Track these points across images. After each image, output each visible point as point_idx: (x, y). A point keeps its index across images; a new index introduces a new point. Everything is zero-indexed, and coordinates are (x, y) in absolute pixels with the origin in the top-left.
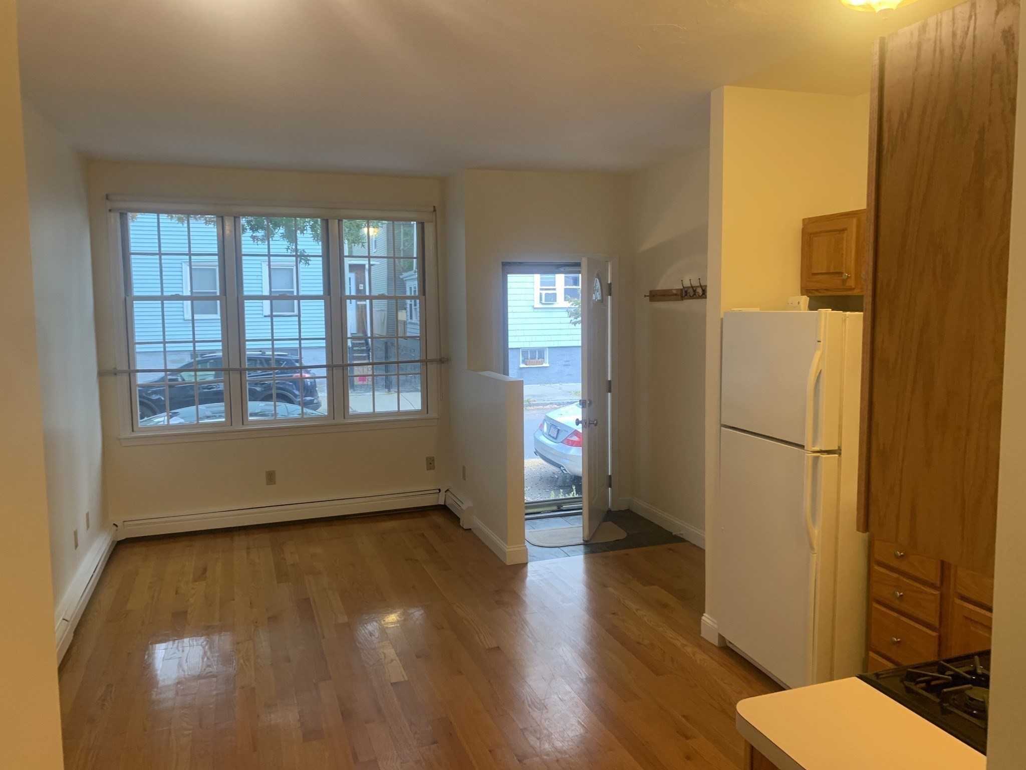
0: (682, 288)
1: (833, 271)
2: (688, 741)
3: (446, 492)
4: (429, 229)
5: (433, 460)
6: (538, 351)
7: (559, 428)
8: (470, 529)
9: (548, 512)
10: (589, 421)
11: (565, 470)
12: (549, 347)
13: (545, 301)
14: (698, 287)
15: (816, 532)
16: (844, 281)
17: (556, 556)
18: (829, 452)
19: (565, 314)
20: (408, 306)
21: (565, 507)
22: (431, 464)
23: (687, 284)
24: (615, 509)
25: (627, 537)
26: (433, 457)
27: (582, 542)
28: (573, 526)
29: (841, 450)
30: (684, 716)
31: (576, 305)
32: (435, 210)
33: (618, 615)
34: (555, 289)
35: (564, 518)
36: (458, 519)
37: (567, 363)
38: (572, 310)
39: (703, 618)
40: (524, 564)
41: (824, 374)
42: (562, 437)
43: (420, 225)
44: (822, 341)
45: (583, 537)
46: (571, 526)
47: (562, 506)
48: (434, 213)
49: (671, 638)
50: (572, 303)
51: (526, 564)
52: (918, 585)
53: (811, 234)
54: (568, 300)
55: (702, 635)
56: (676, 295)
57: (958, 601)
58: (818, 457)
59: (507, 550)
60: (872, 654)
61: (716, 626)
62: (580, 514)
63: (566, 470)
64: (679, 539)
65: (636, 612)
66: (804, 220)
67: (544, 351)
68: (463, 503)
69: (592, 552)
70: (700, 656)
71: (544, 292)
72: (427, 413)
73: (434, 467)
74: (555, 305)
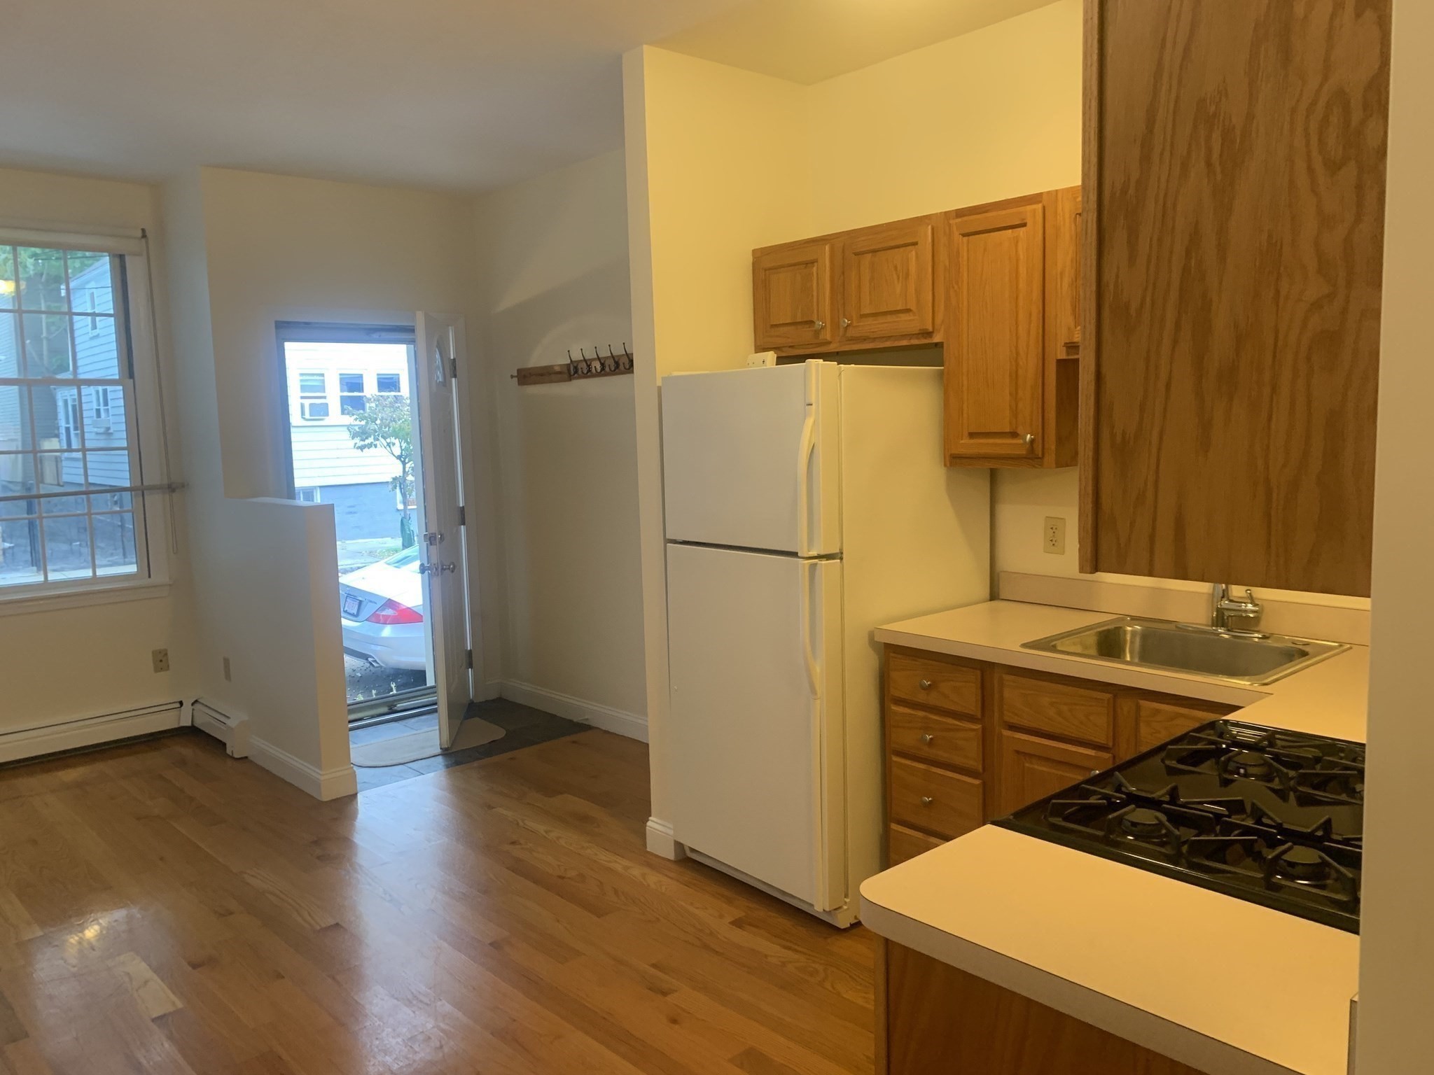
0: (569, 362)
1: (800, 320)
2: (666, 998)
3: (193, 704)
4: (135, 268)
5: (166, 654)
6: (304, 493)
7: (360, 599)
8: (246, 757)
9: (373, 717)
10: (442, 566)
11: (375, 661)
12: (320, 487)
13: (311, 416)
14: (594, 360)
15: (818, 669)
16: (817, 333)
17: (401, 777)
18: (828, 557)
19: (346, 435)
20: (63, 431)
21: (400, 706)
22: (161, 661)
23: (577, 356)
24: (481, 699)
25: (506, 735)
26: (166, 650)
27: (439, 751)
28: (418, 732)
29: (842, 553)
30: (654, 966)
31: (363, 420)
32: (144, 236)
33: (520, 844)
34: (325, 397)
35: (400, 722)
36: (223, 745)
37: (352, 510)
38: (357, 428)
39: (649, 823)
40: (351, 795)
41: (820, 450)
42: (368, 611)
43: (117, 261)
44: (814, 405)
45: (440, 745)
46: (415, 732)
47: (395, 706)
48: (143, 240)
49: (606, 861)
50: (355, 417)
51: (355, 796)
52: (950, 721)
53: (766, 270)
54: (348, 414)
55: (648, 850)
56: (560, 373)
57: (1007, 733)
58: (816, 564)
59: (322, 778)
60: (894, 826)
61: (671, 832)
62: (435, 711)
63: (378, 661)
64: (584, 727)
65: (547, 836)
66: (754, 251)
67: (313, 492)
68: (228, 717)
69: (457, 763)
70: (653, 879)
71: (307, 402)
72: (150, 577)
73: (168, 666)
74: (327, 421)
